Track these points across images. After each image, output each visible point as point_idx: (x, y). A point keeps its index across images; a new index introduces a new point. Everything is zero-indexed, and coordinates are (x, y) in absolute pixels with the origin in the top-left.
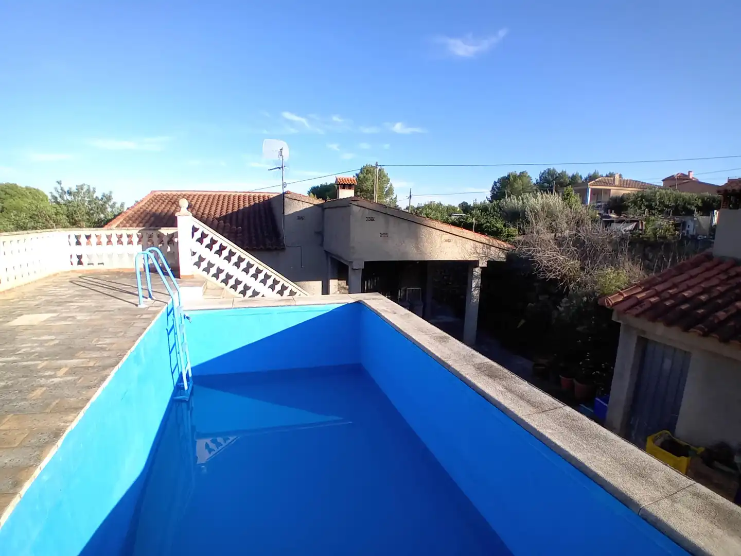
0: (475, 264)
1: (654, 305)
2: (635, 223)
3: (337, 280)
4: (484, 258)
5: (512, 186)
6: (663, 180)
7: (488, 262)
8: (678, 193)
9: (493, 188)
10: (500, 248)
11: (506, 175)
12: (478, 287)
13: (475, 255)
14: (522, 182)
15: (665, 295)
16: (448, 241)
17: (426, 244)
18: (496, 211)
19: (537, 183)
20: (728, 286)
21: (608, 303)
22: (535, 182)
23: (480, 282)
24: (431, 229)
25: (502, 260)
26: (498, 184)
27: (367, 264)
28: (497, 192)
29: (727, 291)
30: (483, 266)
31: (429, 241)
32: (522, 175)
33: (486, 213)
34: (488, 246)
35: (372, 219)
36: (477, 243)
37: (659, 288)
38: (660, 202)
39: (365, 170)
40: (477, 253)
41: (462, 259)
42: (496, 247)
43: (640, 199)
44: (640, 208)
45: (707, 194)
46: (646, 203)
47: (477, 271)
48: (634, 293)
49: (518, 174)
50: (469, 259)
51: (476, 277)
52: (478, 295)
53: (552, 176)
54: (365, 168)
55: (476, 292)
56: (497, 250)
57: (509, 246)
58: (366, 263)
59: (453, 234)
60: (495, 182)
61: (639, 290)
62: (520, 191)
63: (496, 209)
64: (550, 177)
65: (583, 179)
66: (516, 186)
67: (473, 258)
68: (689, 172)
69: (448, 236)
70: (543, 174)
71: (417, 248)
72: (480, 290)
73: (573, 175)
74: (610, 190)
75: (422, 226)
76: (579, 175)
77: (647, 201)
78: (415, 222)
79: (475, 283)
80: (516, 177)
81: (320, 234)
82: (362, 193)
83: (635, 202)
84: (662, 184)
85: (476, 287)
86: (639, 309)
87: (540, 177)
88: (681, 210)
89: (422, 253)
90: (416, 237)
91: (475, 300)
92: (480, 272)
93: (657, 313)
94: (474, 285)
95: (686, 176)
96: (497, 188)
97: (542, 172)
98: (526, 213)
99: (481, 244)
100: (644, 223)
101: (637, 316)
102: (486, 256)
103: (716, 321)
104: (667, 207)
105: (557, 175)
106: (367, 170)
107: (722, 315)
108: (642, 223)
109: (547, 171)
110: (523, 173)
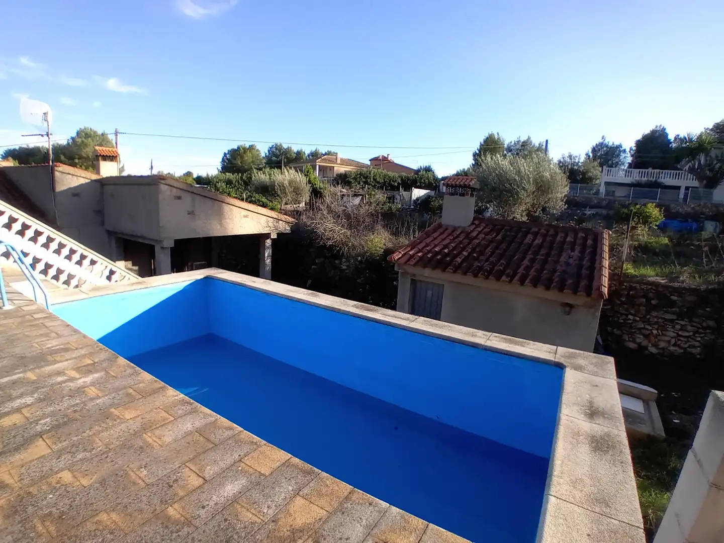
0: (267, 236)
1: (421, 258)
2: (361, 197)
3: (124, 262)
4: (275, 231)
5: (242, 158)
6: (370, 160)
7: (278, 234)
8: (385, 172)
9: (223, 159)
10: (286, 222)
11: (236, 147)
12: (270, 256)
13: (267, 229)
14: (252, 154)
15: (425, 250)
16: (246, 216)
17: (228, 220)
18: (241, 185)
19: (266, 156)
20: (456, 243)
21: (394, 259)
22: (264, 156)
23: (271, 252)
24: (231, 207)
25: (288, 232)
26: (228, 155)
27: (177, 242)
28: (227, 163)
29: (456, 246)
30: (274, 237)
31: (231, 217)
32: (252, 148)
33: (231, 185)
34: (277, 220)
35: (179, 198)
36: (269, 219)
37: (420, 247)
38: (374, 179)
39: (83, 134)
40: (269, 226)
41: (258, 233)
42: (284, 221)
43: (359, 176)
44: (359, 184)
45: (404, 174)
46: (364, 180)
47: (268, 242)
48: (407, 250)
49: (248, 147)
50: (263, 233)
51: (268, 248)
52: (270, 263)
53: (280, 151)
54: (83, 132)
55: (269, 261)
56: (284, 223)
57: (293, 220)
58: (175, 241)
59: (250, 211)
60: (225, 153)
61: (409, 249)
62: (250, 163)
63: (240, 182)
64: (278, 151)
65: (306, 155)
66: (246, 158)
67: (266, 231)
68: (388, 155)
69: (246, 213)
70: (271, 148)
71: (221, 225)
72: (272, 258)
73: (298, 151)
74: (334, 167)
75: (224, 204)
76: (303, 151)
77: (364, 177)
78: (218, 200)
79: (268, 253)
80: (245, 150)
81: (100, 212)
82: (81, 161)
83: (355, 179)
84: (369, 163)
85: (268, 257)
86: (413, 262)
87: (269, 151)
88: (389, 186)
89: (226, 229)
90: (220, 215)
91: (268, 268)
92: (271, 243)
93: (424, 262)
94: (266, 255)
95: (385, 157)
96: (227, 159)
97: (271, 146)
98: (276, 187)
99: (271, 219)
100: (367, 196)
101: (414, 265)
102: (276, 229)
103: (457, 264)
104: (378, 183)
105: (284, 150)
106: (86, 134)
107: (459, 260)
108: (365, 196)
109: (275, 146)
110: (252, 146)
